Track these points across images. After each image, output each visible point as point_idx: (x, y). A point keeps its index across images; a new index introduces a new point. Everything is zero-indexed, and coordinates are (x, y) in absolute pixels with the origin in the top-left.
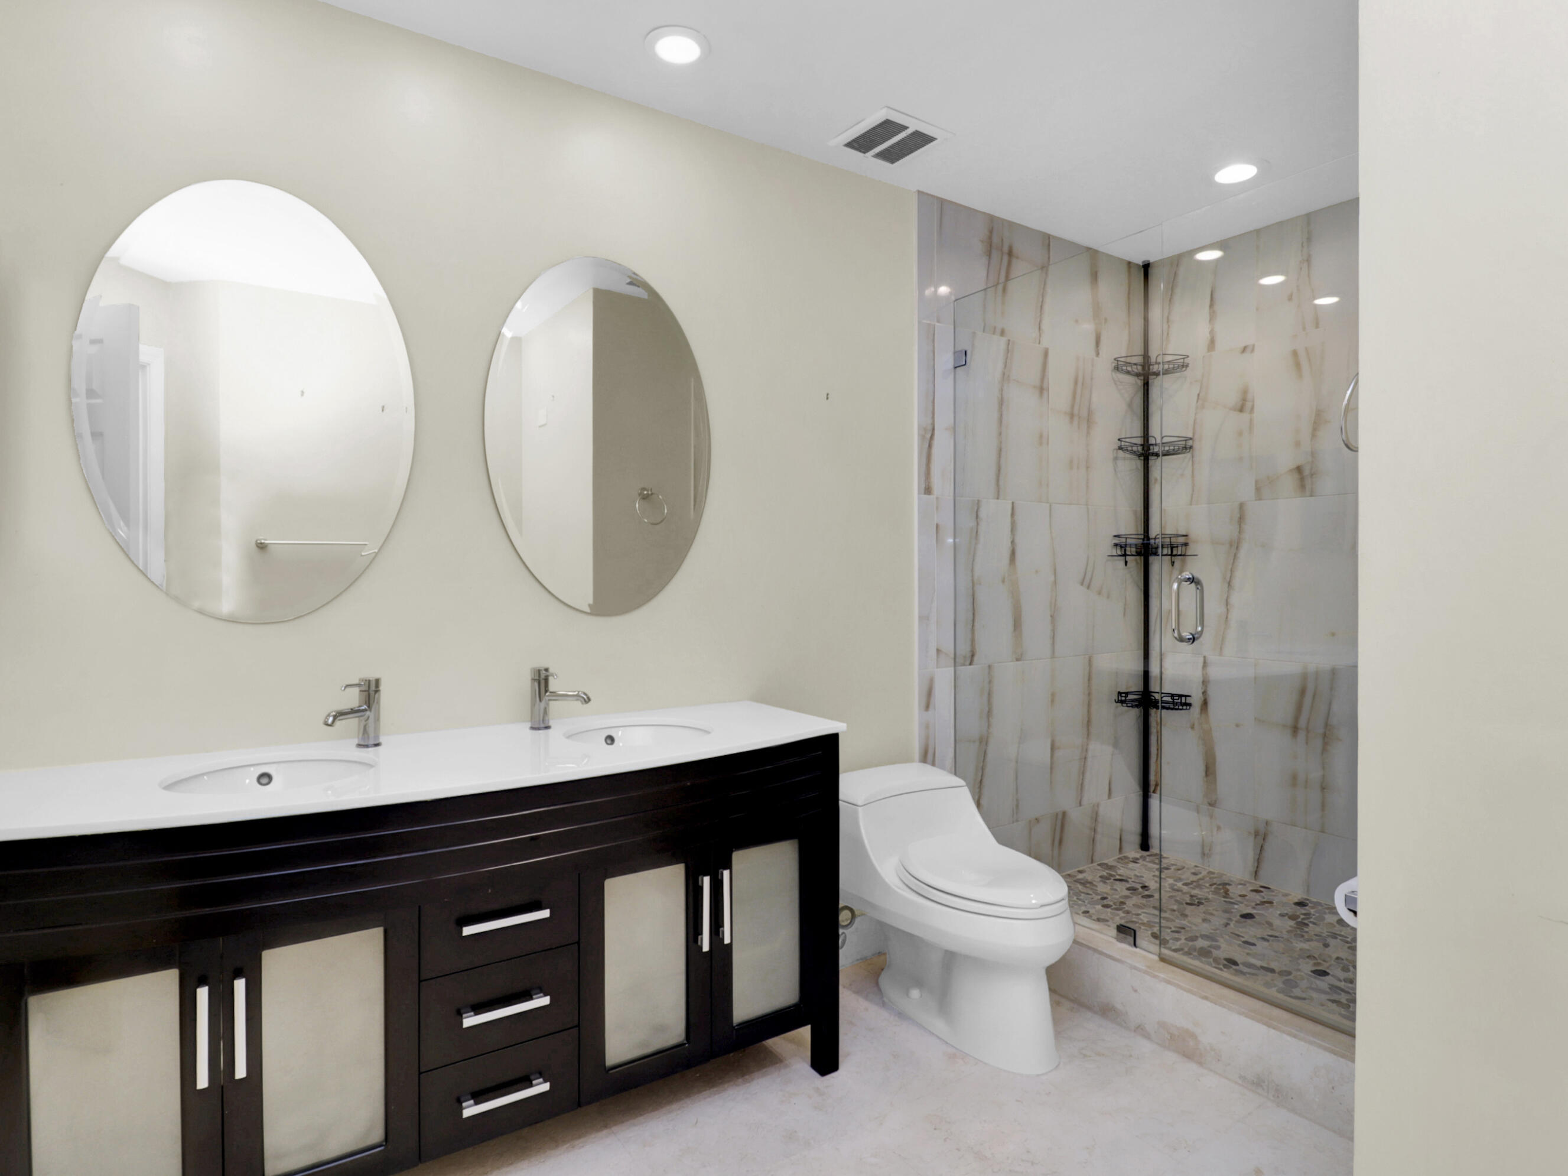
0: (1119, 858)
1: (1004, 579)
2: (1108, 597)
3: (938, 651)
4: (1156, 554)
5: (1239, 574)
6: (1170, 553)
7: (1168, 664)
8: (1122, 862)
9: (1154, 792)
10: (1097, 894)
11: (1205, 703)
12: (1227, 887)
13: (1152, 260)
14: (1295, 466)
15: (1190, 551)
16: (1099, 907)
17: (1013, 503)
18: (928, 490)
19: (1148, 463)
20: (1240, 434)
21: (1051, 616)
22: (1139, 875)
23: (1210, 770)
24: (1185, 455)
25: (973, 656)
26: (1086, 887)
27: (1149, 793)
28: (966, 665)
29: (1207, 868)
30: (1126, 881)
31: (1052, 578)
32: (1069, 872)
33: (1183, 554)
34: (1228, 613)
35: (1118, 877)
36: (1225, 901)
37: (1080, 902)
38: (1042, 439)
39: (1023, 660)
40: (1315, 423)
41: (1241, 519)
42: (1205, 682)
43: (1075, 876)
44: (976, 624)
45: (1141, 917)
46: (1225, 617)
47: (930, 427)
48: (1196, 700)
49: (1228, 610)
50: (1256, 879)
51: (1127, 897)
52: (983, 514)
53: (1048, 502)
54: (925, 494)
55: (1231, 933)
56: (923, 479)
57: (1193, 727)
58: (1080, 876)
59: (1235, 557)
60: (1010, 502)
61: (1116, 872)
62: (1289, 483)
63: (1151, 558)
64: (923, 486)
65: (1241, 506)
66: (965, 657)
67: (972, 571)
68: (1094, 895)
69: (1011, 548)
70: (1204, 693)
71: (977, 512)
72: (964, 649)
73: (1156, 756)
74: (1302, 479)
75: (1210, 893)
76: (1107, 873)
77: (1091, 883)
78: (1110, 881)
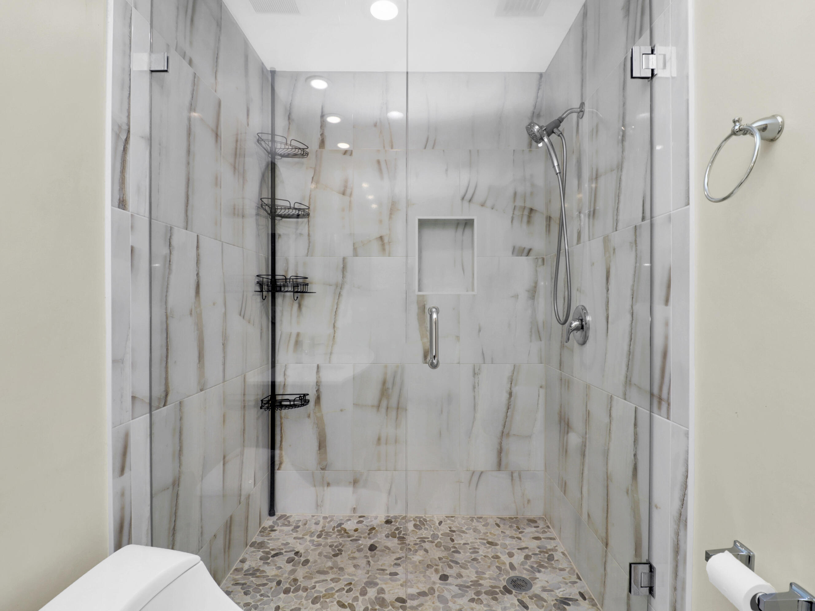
0: (260, 532)
1: (191, 311)
2: (253, 325)
3: (134, 398)
4: (280, 291)
5: (342, 307)
6: (292, 290)
7: (289, 372)
8: (264, 534)
9: (278, 469)
10: (271, 580)
11: (318, 399)
12: (343, 526)
13: (277, 70)
14: (379, 236)
15: (310, 288)
16: (282, 595)
17: (198, 236)
18: (122, 204)
19: (275, 222)
20: (343, 210)
21: (223, 345)
22: (285, 542)
23: (322, 445)
24: (303, 219)
25: (167, 395)
26: (258, 577)
27: (275, 471)
28: (161, 408)
29: (321, 515)
30: (281, 554)
31: (223, 310)
32: (234, 568)
33: (304, 291)
34: (335, 333)
35: (273, 553)
36: (351, 540)
37: (265, 599)
38: (217, 182)
39: (205, 390)
40: (391, 209)
41: (344, 269)
42: (318, 384)
43: (242, 569)
44: (169, 360)
45: (317, 588)
46: (333, 336)
47: (125, 127)
48: (312, 398)
49: (335, 331)
50: (354, 513)
51: (293, 572)
52: (174, 242)
53: (220, 241)
54: (119, 207)
55: (378, 570)
56: (117, 187)
57: (309, 416)
58: (246, 566)
59: (340, 295)
60: (196, 235)
61: (269, 548)
62: (376, 246)
63: (277, 294)
64: (118, 197)
65: (344, 259)
66: (159, 399)
67: (166, 303)
68: (270, 583)
69: (197, 281)
70: (318, 391)
71: (170, 240)
72: (158, 391)
73: (280, 443)
74: (383, 245)
75: (338, 537)
76: (263, 552)
77: (258, 570)
78: (270, 560)
